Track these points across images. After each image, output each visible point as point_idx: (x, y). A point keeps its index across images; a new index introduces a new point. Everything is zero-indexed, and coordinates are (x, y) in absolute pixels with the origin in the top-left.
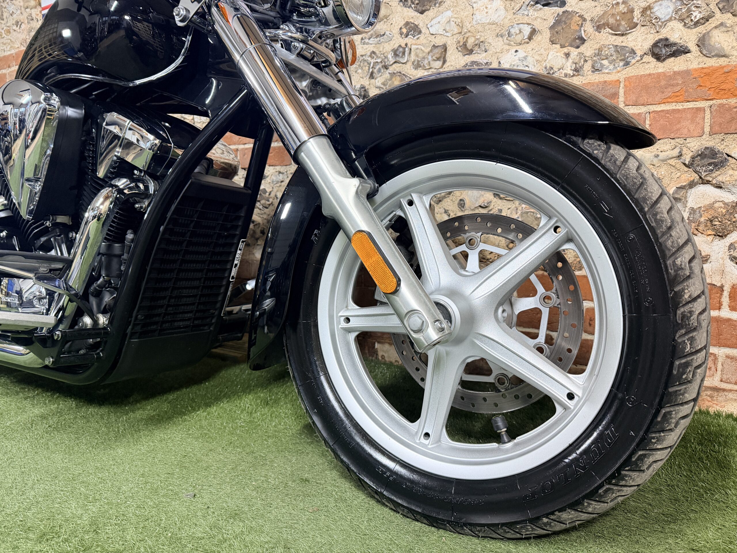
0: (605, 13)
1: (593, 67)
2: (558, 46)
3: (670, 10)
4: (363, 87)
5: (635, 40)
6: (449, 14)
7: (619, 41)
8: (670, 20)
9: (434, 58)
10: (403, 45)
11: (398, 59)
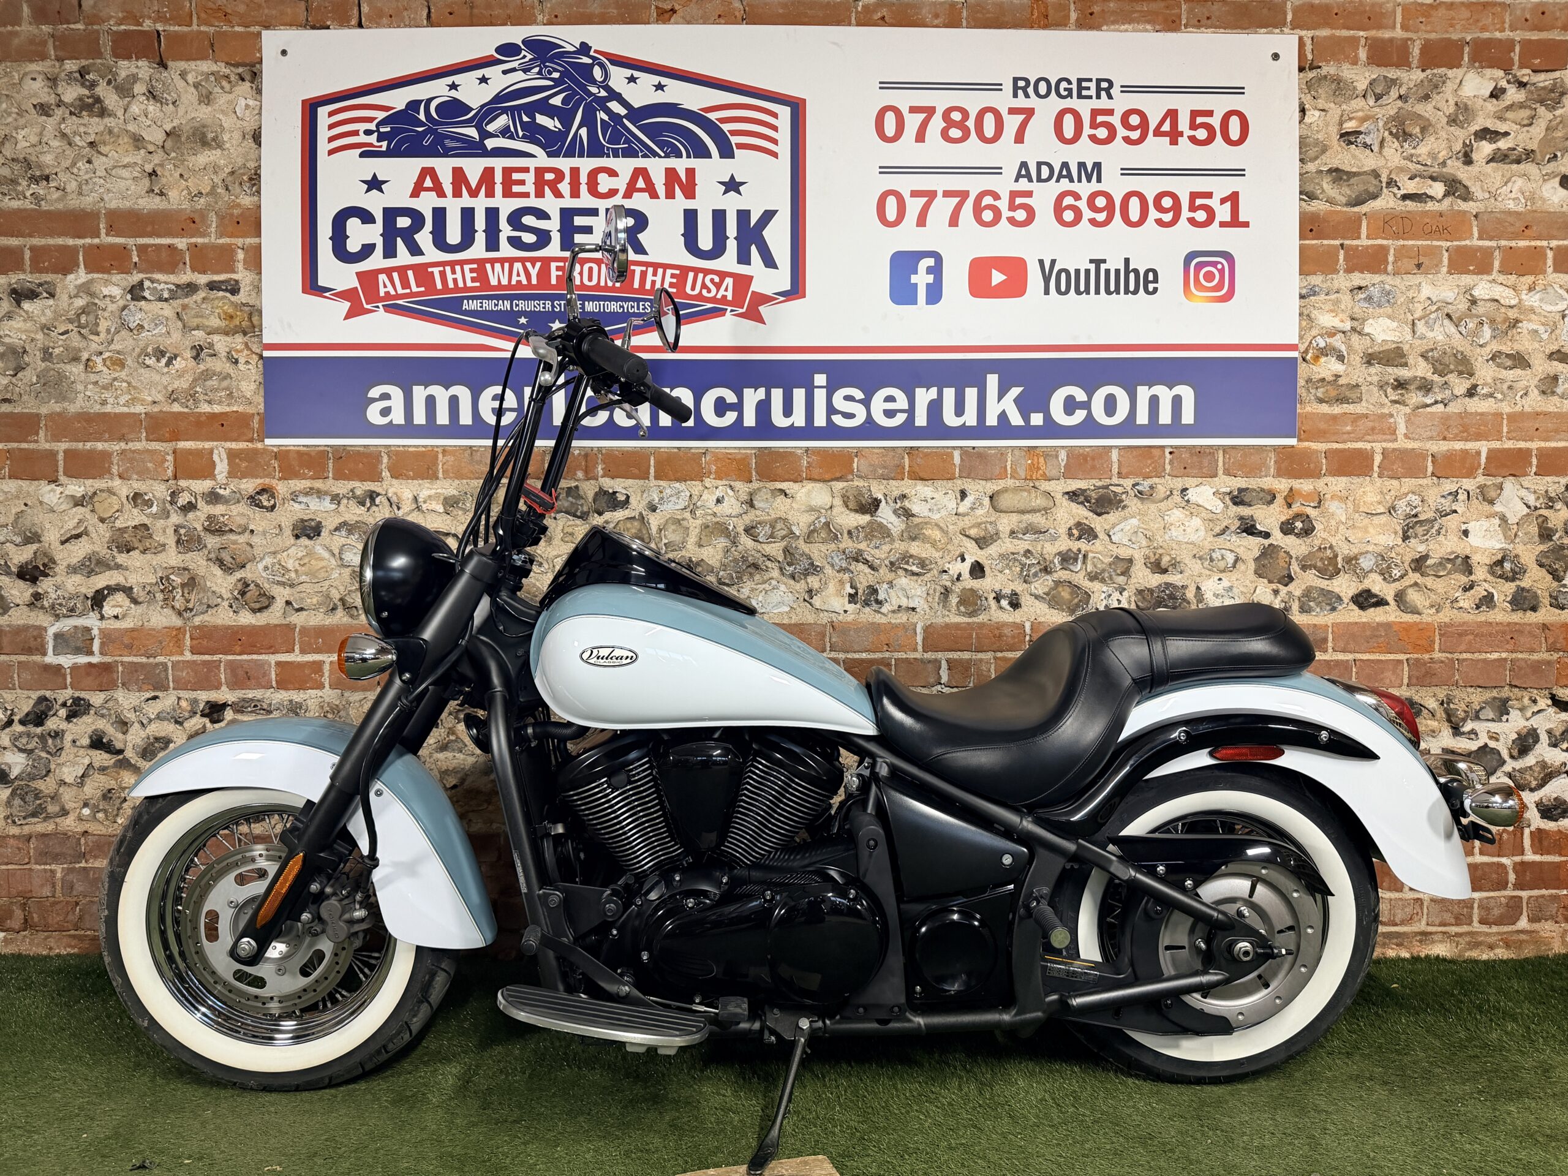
0: (1310, 553)
1: (1301, 607)
2: (1266, 581)
3: (1372, 563)
4: (1015, 594)
5: (1340, 586)
6: (1134, 522)
7: (1323, 584)
8: (1371, 571)
9: (1119, 572)
10: (1075, 550)
11: (1066, 565)
